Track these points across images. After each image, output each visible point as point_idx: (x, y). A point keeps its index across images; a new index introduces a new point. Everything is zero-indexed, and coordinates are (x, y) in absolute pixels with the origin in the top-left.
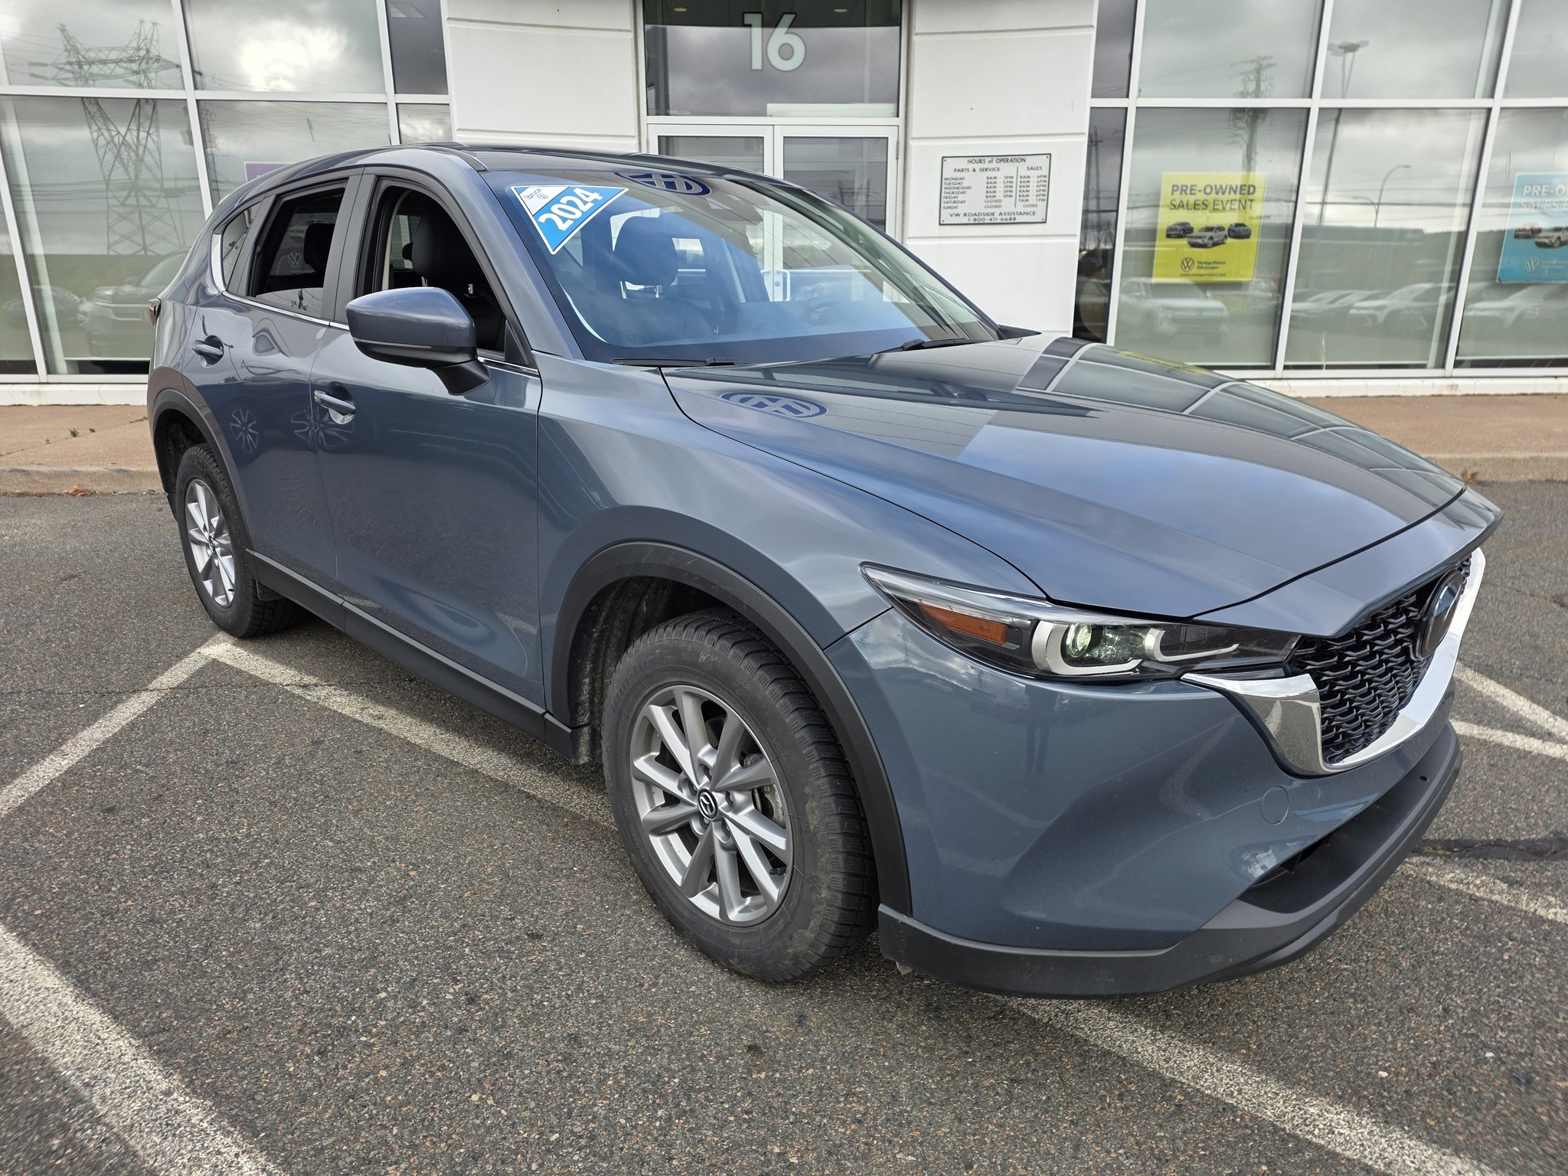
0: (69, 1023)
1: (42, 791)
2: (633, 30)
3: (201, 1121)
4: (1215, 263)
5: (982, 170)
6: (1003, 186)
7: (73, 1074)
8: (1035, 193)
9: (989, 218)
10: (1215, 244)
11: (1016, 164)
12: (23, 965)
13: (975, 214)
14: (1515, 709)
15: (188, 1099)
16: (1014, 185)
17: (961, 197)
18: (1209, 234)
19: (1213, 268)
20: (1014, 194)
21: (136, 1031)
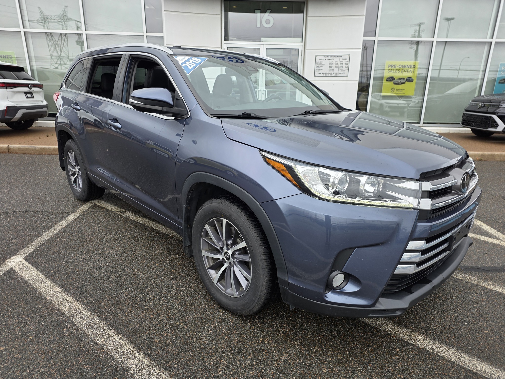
0: (65, 300)
1: (49, 239)
2: (220, 14)
3: (103, 326)
4: (402, 89)
5: (328, 59)
6: (334, 64)
7: (67, 313)
8: (345, 67)
9: (330, 74)
10: (402, 83)
11: (339, 58)
12: (50, 285)
13: (326, 73)
14: (486, 229)
15: (99, 321)
16: (338, 64)
17: (321, 68)
18: (400, 81)
19: (401, 91)
20: (338, 67)
21: (83, 303)
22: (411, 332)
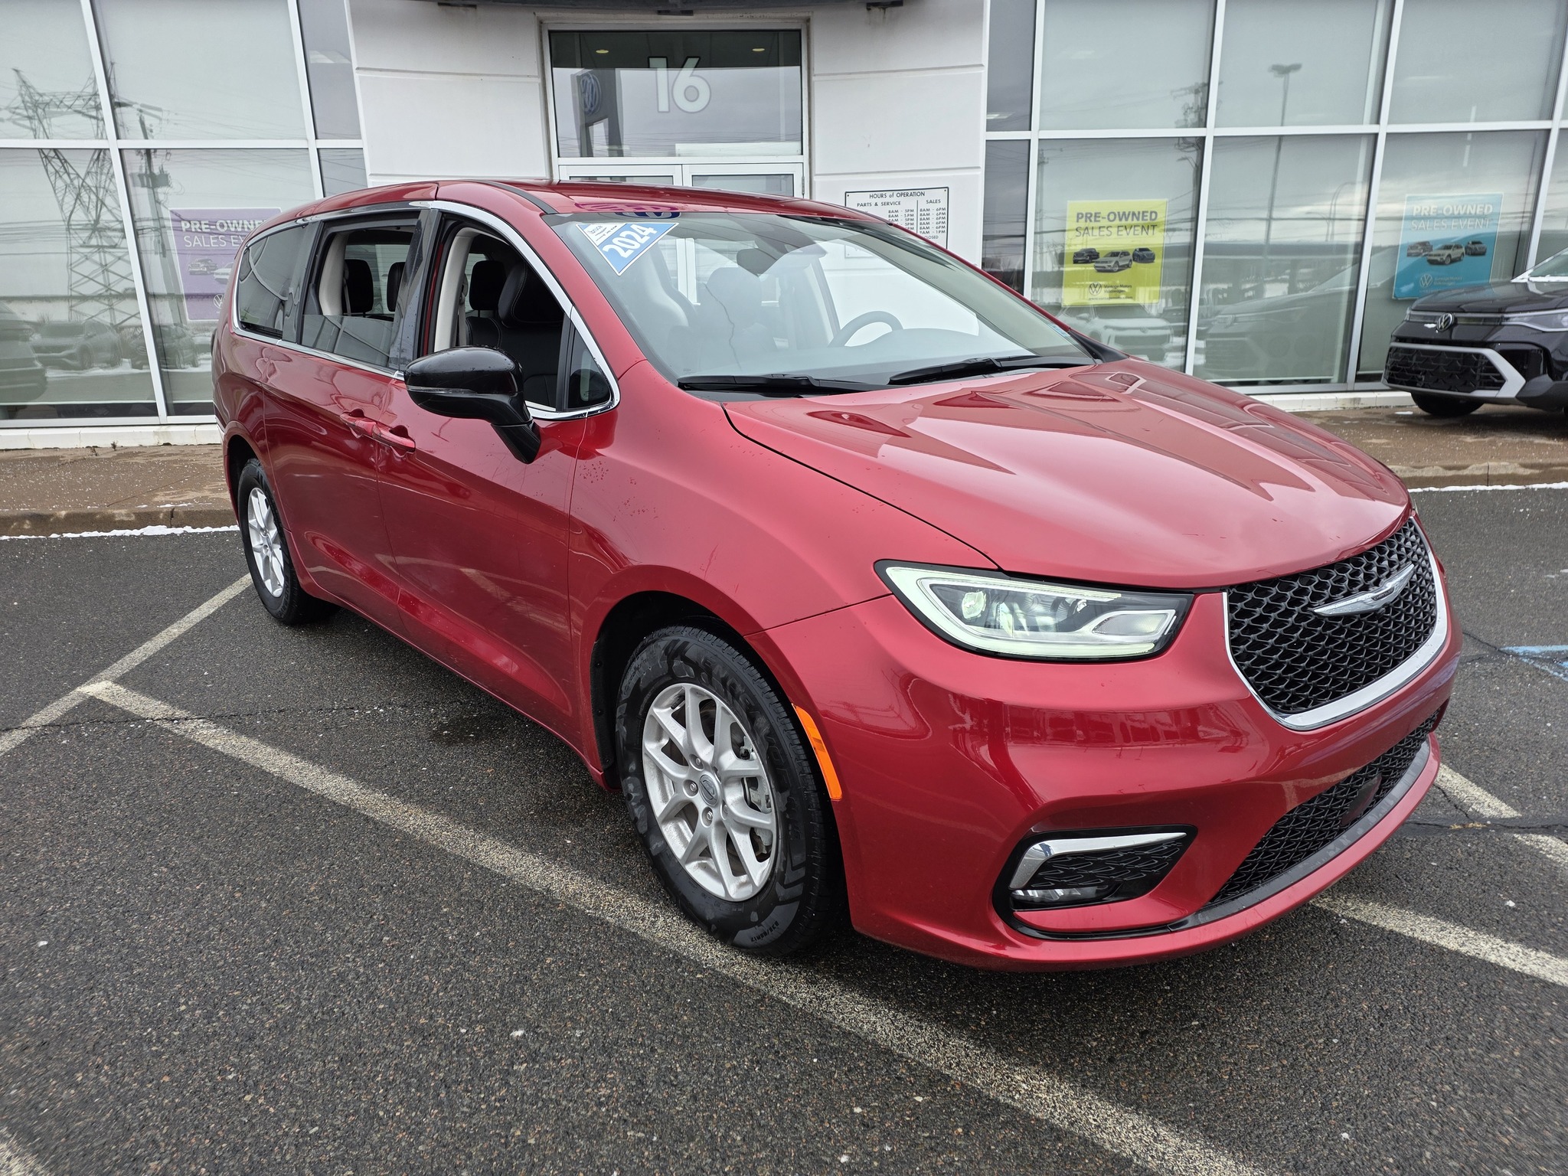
2: (540, 75)
4: (1122, 286)
5: (884, 204)
6: (904, 219)
8: (935, 225)
10: (1121, 268)
11: (915, 198)
16: (915, 217)
18: (1115, 259)
19: (1120, 292)
22: (1016, 1065)
